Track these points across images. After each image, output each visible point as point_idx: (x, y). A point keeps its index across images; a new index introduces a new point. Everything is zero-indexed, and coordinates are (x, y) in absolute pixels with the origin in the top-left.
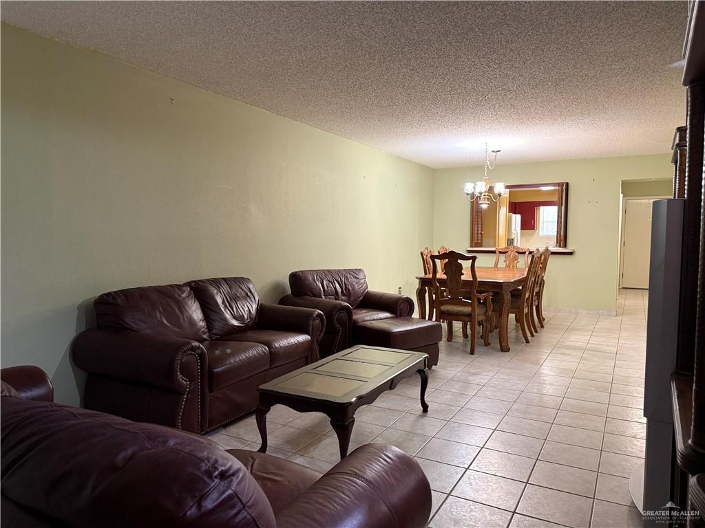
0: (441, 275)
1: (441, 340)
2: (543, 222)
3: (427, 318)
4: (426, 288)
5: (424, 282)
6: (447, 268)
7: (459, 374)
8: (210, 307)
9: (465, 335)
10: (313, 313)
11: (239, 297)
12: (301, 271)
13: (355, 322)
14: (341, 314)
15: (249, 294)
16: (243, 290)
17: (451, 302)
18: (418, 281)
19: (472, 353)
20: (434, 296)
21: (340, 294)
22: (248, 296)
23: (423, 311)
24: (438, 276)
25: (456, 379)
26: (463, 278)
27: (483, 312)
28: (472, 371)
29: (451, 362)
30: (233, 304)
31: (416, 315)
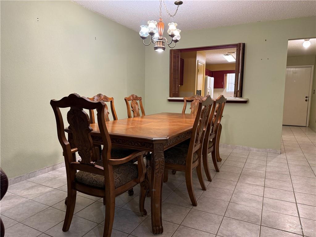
2: (229, 83)
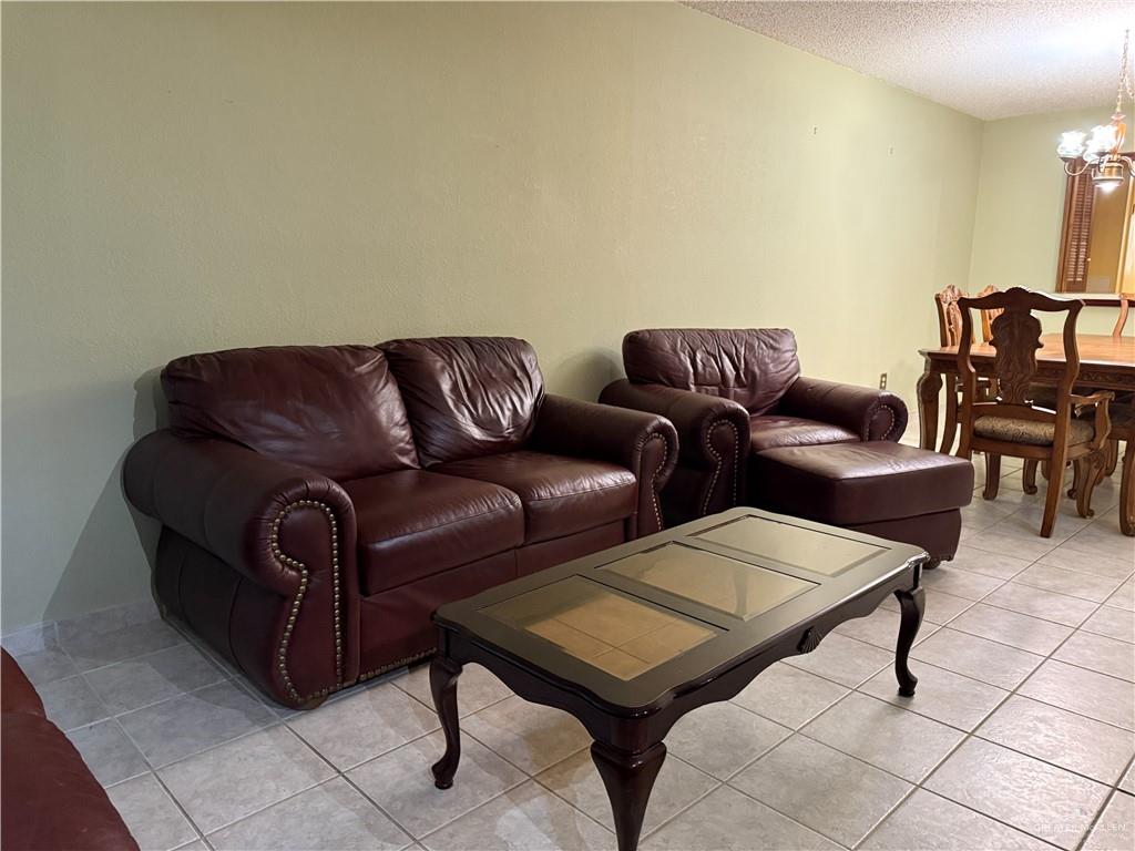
0: (981, 347)
1: (968, 501)
3: (938, 449)
4: (943, 376)
5: (937, 362)
6: (998, 331)
7: (1008, 588)
8: (421, 395)
9: (1030, 487)
10: (646, 422)
11: (494, 379)
12: (648, 331)
13: (755, 447)
14: (723, 428)
15: (519, 374)
16: (506, 364)
17: (1001, 411)
18: (923, 359)
19: (1046, 532)
20: (960, 395)
21: (732, 383)
22: (516, 376)
23: (931, 426)
24: (975, 350)
25: (998, 603)
26: (1040, 355)
27: (1084, 439)
28: (1046, 583)
29: (990, 553)
30: (476, 393)
31: (911, 436)
